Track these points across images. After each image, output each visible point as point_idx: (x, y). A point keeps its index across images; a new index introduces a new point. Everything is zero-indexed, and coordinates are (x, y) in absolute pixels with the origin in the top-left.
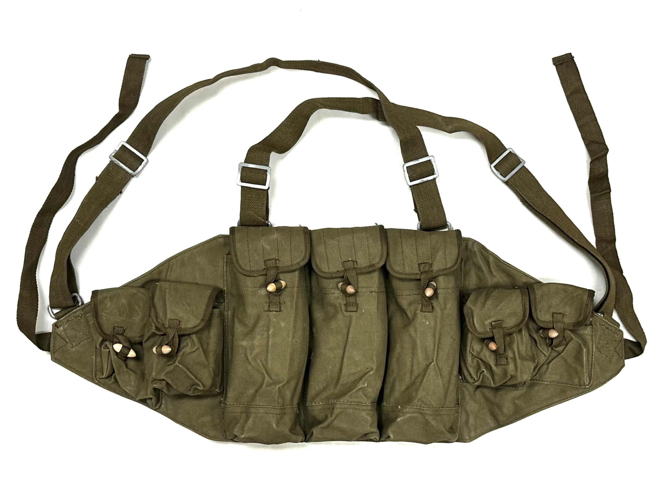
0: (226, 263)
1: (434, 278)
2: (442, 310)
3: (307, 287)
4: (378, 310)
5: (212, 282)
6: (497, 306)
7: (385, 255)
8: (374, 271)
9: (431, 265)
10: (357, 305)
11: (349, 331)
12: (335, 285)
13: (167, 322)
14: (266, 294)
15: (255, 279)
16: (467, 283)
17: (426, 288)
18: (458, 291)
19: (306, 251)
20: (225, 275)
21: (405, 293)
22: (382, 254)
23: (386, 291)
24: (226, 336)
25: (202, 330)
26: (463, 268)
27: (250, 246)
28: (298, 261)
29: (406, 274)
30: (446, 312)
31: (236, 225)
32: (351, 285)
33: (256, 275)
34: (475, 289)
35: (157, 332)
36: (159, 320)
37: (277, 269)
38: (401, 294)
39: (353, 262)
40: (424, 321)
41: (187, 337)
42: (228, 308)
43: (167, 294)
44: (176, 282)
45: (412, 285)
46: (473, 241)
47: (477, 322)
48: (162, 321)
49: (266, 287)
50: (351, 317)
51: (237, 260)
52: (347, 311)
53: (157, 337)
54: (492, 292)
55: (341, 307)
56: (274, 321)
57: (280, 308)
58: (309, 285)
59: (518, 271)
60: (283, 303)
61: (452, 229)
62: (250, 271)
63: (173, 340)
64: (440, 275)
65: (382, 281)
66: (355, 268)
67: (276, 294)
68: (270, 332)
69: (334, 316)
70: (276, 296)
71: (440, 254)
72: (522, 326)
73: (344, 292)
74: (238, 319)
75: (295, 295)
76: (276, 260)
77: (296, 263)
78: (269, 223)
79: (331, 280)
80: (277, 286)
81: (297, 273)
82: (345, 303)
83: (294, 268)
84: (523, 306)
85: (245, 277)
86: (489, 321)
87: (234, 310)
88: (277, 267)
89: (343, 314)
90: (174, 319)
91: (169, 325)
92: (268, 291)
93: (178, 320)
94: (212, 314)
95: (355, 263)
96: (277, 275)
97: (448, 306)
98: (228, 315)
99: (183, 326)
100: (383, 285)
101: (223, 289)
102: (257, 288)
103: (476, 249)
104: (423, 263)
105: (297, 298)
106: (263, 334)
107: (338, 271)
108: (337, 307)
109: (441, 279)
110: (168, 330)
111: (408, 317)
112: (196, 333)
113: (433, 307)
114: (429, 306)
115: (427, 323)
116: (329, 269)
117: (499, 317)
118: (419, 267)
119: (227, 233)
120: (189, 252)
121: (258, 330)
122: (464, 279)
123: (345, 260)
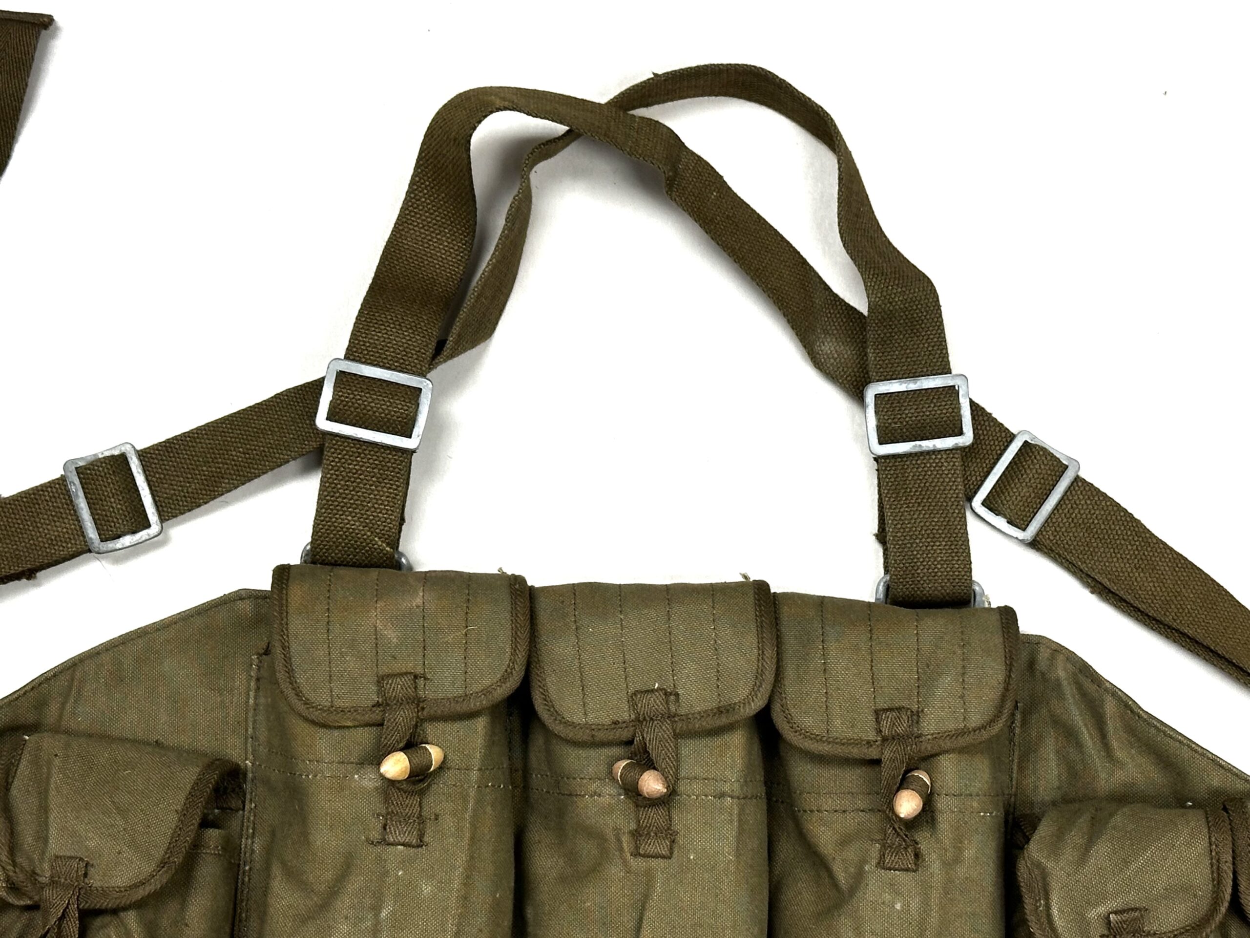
0: (258, 680)
1: (926, 760)
2: (948, 865)
3: (512, 770)
4: (738, 855)
5: (205, 743)
6: (1126, 863)
7: (769, 676)
8: (730, 728)
9: (916, 716)
10: (670, 834)
11: (641, 919)
12: (603, 768)
13: (46, 866)
14: (377, 788)
15: (343, 737)
16: (1029, 781)
17: (898, 790)
18: (1001, 804)
19: (514, 653)
20: (250, 720)
21: (828, 803)
22: (760, 674)
23: (767, 794)
24: (240, 921)
25: (157, 898)
26: (1017, 731)
27: (336, 628)
28: (487, 682)
29: (834, 742)
30: (961, 871)
31: (295, 559)
32: (655, 769)
33: (349, 724)
34: (1054, 803)
35: (11, 900)
36: (19, 860)
37: (418, 705)
38: (815, 809)
39: (665, 694)
40: (887, 897)
41: (107, 919)
42: (254, 829)
43: (54, 770)
44: (90, 736)
45: (852, 778)
46: (1054, 647)
47: (1060, 911)
48: (31, 860)
49: (379, 764)
50: (649, 875)
51: (290, 672)
52: (640, 855)
53: (13, 915)
54: (1111, 815)
55: (619, 841)
56: (398, 878)
57: (421, 836)
58: (519, 764)
59: (1196, 751)
60: (433, 817)
61: (987, 605)
62: (331, 709)
63: (59, 927)
64: (946, 752)
65: (758, 761)
66: (671, 716)
67: (411, 788)
68: (384, 914)
69: (596, 869)
70: (412, 793)
71: (947, 683)
72: (1209, 930)
73: (632, 790)
74: (284, 864)
75: (472, 793)
76: (416, 677)
77: (480, 687)
78: (403, 560)
79: (592, 753)
80: (416, 761)
81: (481, 724)
82: (633, 826)
83: (474, 705)
84: (1212, 865)
85: (312, 729)
86: (1102, 910)
87: (273, 833)
88: (418, 702)
89: (625, 862)
90: (71, 858)
91: (52, 877)
92: (383, 777)
93: (81, 859)
94: (196, 845)
95: (672, 697)
96: (416, 726)
97: (966, 853)
98: (253, 851)
99: (96, 880)
100: (760, 777)
101: (242, 765)
102: (349, 767)
103: (1061, 674)
104: (891, 710)
105: (479, 801)
106: (361, 920)
107: (616, 723)
108: (606, 840)
109: (947, 764)
110: (47, 893)
111: (835, 885)
112: (139, 905)
113: (917, 855)
114: (905, 848)
115: (898, 906)
116: (585, 714)
117: (1132, 898)
118: (878, 721)
119: (265, 584)
120: (140, 641)
121: (344, 903)
122: (1021, 769)
123: (638, 688)
